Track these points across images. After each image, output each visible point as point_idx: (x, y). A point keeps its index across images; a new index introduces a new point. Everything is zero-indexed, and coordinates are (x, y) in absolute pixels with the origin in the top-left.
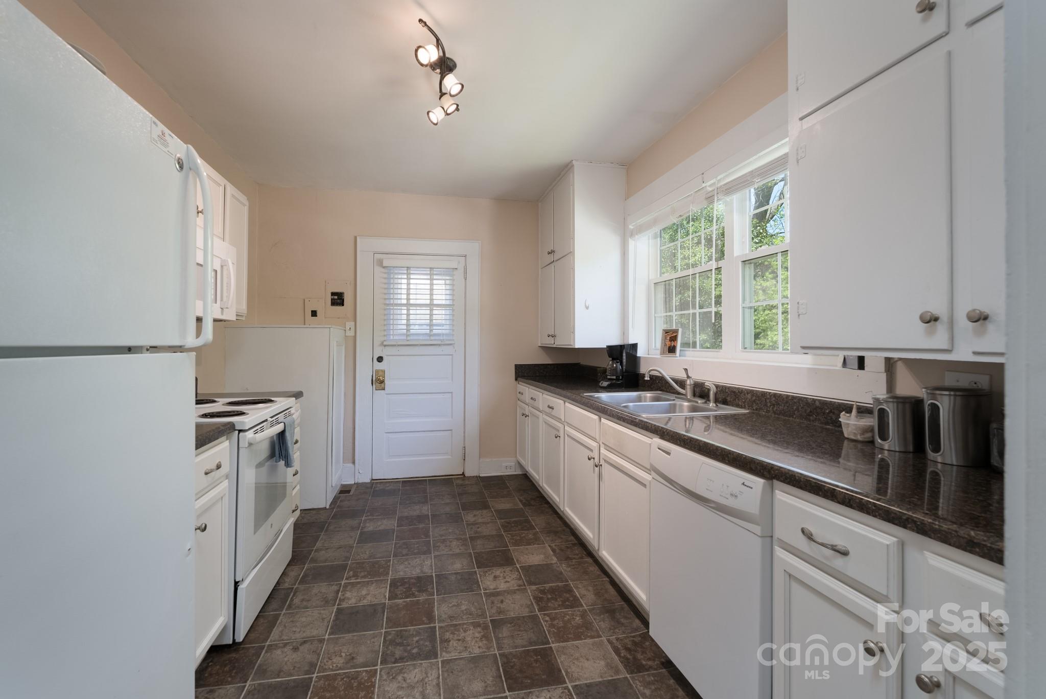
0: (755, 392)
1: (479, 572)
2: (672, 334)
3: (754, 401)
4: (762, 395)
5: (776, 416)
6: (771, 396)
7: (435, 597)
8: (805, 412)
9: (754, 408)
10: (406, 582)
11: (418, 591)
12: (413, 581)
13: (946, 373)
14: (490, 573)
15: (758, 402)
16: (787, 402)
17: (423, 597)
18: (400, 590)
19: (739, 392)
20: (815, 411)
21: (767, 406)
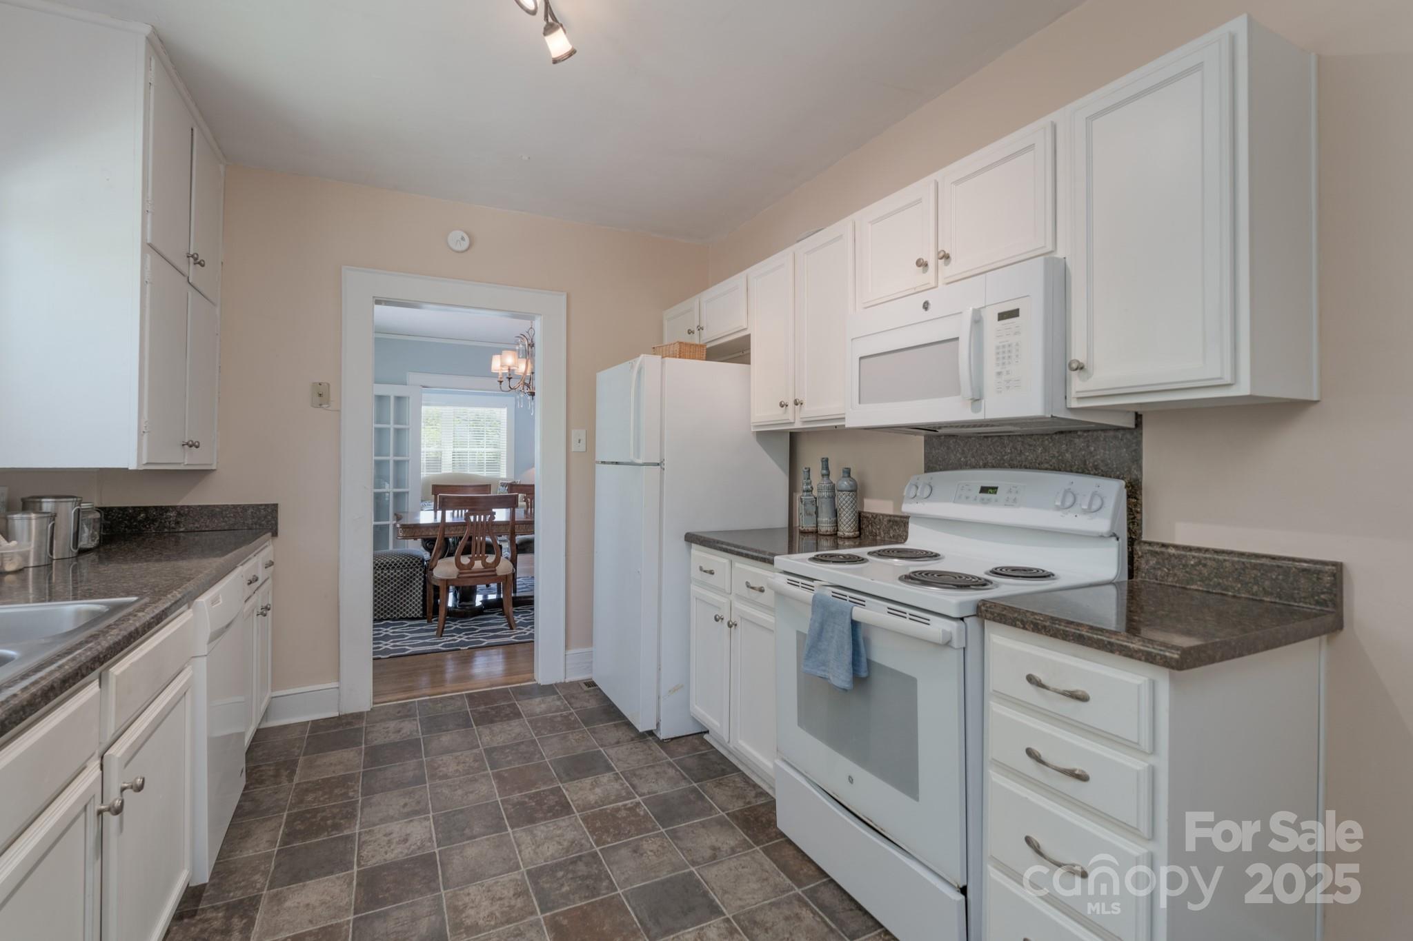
1: (432, 846)
7: (499, 799)
10: (549, 812)
11: (526, 803)
12: (540, 815)
14: (413, 847)
17: (516, 796)
18: (552, 800)
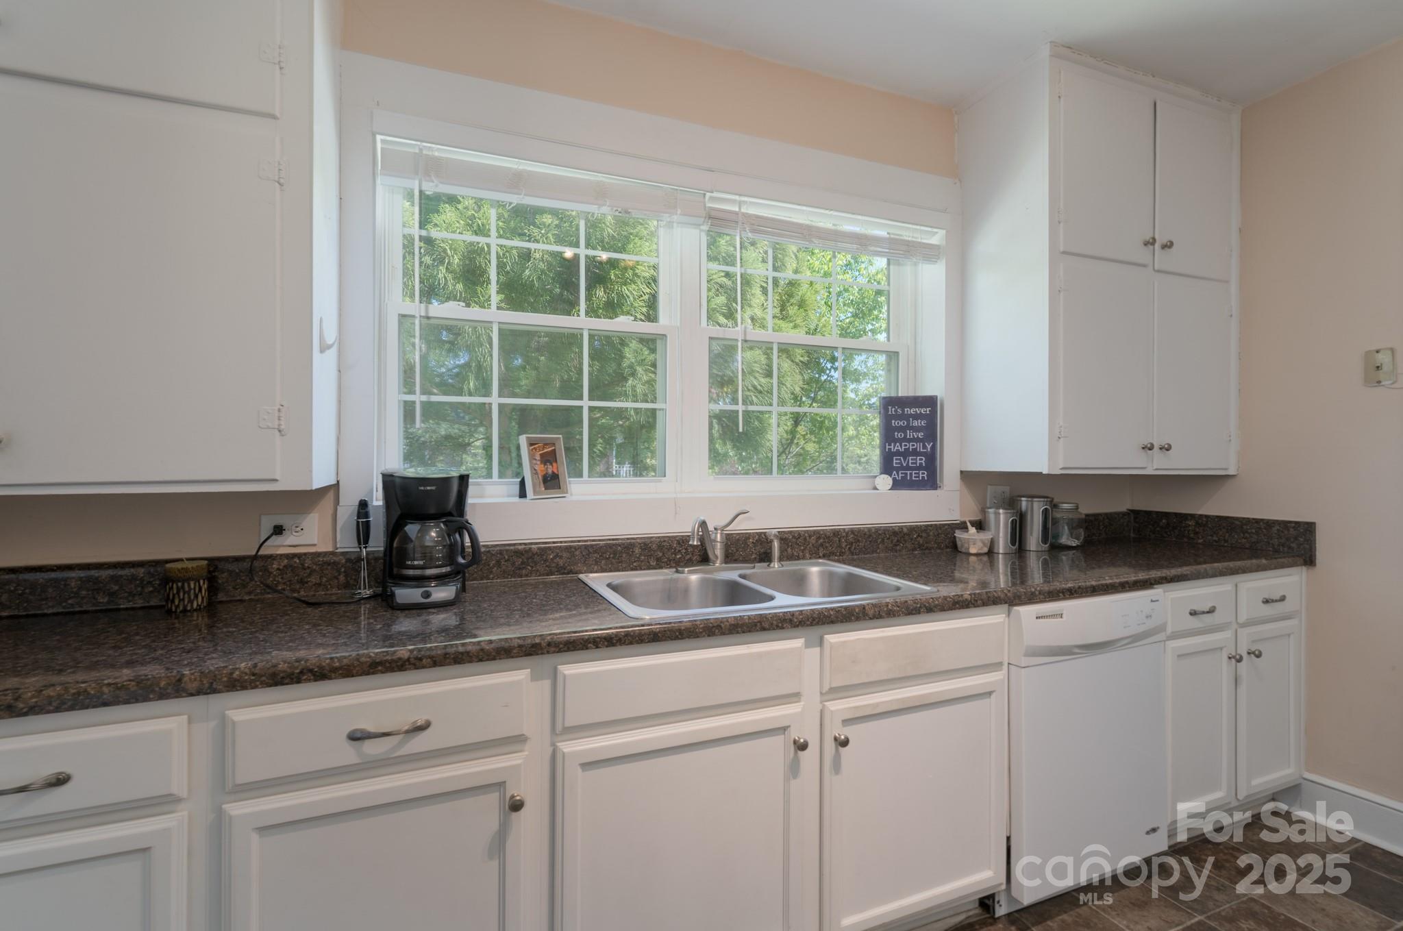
0: (822, 533)
2: (544, 448)
3: (822, 545)
4: (834, 534)
5: (855, 557)
6: (847, 533)
8: (892, 542)
9: (821, 555)
13: (989, 487)
15: (827, 545)
16: (870, 536)
19: (794, 537)
20: (902, 539)
21: (842, 548)
